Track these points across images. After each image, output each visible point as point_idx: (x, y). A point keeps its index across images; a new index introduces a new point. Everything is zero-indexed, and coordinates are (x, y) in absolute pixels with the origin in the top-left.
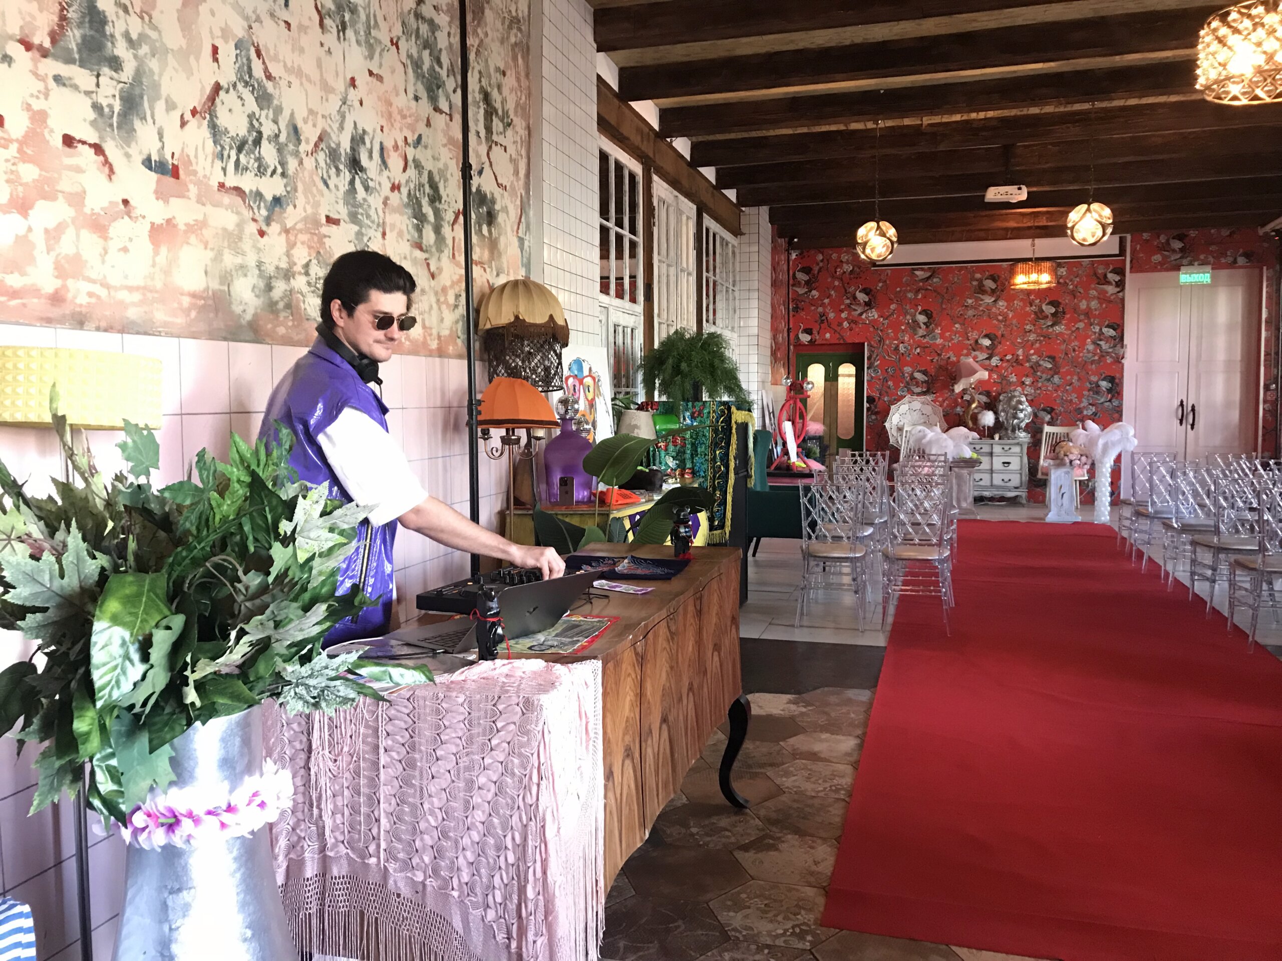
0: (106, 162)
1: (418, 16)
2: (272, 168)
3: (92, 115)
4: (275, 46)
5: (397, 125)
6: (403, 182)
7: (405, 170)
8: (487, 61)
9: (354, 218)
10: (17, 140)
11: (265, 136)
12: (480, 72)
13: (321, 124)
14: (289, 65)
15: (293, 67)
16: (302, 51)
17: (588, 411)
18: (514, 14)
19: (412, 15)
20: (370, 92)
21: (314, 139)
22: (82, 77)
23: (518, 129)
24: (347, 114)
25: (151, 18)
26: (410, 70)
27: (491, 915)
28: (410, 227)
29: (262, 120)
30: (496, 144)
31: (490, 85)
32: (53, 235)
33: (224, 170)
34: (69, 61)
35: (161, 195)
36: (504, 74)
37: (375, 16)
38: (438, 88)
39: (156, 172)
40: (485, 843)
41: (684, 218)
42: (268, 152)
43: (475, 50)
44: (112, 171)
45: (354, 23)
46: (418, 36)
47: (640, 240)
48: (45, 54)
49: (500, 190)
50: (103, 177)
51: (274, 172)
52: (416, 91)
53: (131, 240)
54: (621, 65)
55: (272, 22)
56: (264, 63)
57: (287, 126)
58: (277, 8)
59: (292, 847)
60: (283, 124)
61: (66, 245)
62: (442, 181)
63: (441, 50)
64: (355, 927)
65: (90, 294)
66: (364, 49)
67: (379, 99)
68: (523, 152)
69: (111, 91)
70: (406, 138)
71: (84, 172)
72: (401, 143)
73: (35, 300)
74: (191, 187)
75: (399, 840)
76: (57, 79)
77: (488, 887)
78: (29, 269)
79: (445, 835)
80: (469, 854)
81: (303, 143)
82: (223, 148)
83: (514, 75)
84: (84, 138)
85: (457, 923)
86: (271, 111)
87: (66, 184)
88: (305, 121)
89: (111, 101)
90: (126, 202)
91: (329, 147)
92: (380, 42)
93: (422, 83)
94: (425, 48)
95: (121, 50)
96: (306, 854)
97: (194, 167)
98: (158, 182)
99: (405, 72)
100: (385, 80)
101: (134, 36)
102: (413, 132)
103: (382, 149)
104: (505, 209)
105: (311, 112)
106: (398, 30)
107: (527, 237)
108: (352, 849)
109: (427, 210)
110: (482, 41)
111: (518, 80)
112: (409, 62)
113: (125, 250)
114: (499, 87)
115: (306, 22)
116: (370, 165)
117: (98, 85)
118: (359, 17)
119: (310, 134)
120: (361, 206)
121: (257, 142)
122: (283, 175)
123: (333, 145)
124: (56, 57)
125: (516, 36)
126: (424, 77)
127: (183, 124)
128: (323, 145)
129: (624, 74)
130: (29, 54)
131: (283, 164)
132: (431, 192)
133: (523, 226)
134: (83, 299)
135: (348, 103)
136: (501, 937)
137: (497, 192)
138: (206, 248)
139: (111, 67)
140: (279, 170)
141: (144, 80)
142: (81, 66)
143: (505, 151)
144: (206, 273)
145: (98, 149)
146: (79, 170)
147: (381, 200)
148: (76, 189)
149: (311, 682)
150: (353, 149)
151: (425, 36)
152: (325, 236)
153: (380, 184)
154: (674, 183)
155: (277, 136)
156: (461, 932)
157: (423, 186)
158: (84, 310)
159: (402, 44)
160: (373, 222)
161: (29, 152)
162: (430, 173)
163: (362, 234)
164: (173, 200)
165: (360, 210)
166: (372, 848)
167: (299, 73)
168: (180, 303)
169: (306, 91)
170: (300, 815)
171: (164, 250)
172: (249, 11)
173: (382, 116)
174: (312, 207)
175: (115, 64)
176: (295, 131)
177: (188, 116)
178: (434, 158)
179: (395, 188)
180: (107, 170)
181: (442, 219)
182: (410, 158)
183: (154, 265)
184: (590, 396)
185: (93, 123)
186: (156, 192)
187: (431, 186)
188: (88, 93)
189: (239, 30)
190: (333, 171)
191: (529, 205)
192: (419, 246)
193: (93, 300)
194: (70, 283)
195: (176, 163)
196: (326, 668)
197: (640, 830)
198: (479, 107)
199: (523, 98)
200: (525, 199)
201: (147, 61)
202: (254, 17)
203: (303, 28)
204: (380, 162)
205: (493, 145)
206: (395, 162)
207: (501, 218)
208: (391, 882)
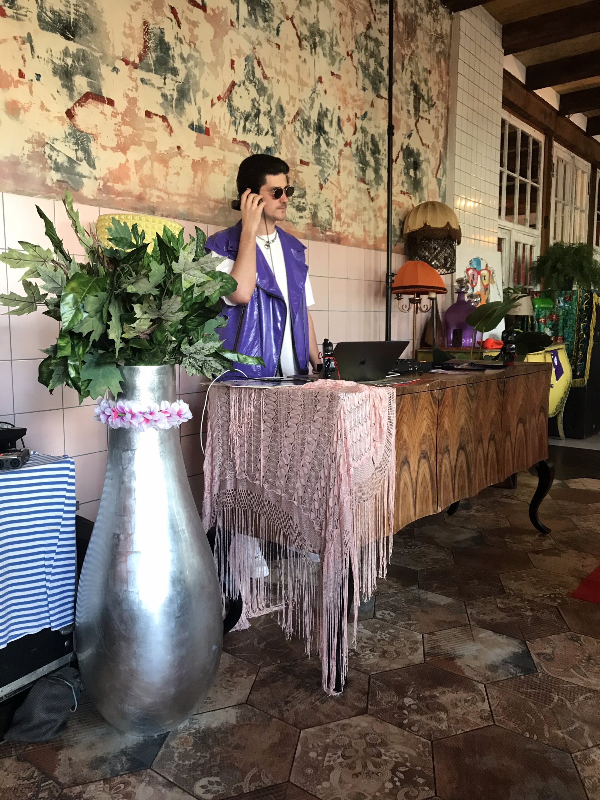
0: (169, 125)
1: (367, 37)
2: (266, 130)
3: (161, 100)
4: (270, 59)
5: (350, 106)
6: (353, 141)
7: (355, 133)
8: (417, 64)
9: (318, 161)
10: (121, 113)
11: (262, 112)
12: (412, 72)
13: (298, 105)
14: (278, 70)
15: (281, 71)
16: (287, 61)
17: (483, 292)
18: (439, 32)
19: (363, 37)
20: (331, 85)
21: (293, 114)
22: (156, 79)
23: (439, 108)
24: (316, 99)
25: (195, 45)
26: (360, 72)
27: (313, 516)
28: (357, 168)
29: (261, 102)
30: (422, 118)
31: (419, 80)
32: (139, 164)
33: (236, 131)
34: (149, 70)
35: (198, 144)
36: (430, 72)
37: (336, 38)
38: (380, 82)
39: (196, 131)
40: (310, 475)
41: (580, 172)
42: (264, 121)
43: (408, 58)
44: (171, 130)
45: (321, 43)
46: (366, 49)
47: (540, 186)
48: (136, 67)
49: (424, 148)
50: (166, 134)
51: (267, 133)
52: (364, 84)
53: (181, 168)
54: (527, 65)
55: (268, 45)
56: (262, 69)
57: (276, 106)
58: (271, 36)
59: (221, 474)
60: (273, 105)
61: (146, 170)
62: (381, 141)
63: (383, 58)
64: (249, 519)
65: (158, 197)
66: (328, 59)
67: (338, 89)
68: (443, 124)
69: (172, 87)
70: (356, 114)
71: (156, 131)
72: (352, 117)
73: (129, 198)
74: (216, 140)
75: (270, 471)
76: (143, 80)
77: (312, 499)
78: (126, 182)
79: (291, 469)
80: (302, 480)
81: (286, 116)
82: (236, 118)
83: (437, 73)
84: (157, 113)
85: (296, 519)
86: (266, 97)
87: (147, 137)
88: (288, 103)
89: (172, 92)
90: (179, 148)
91: (303, 119)
92: (339, 54)
93: (369, 79)
94: (371, 57)
95: (178, 64)
96: (227, 477)
97: (218, 129)
98: (197, 137)
99: (357, 73)
100: (342, 78)
101: (185, 56)
102: (361, 110)
103: (339, 120)
104: (428, 160)
105: (292, 98)
106: (352, 46)
107: (444, 179)
108: (249, 476)
109: (370, 158)
110: (414, 51)
111: (441, 76)
112: (359, 66)
113: (178, 174)
114: (426, 81)
115: (290, 44)
116: (331, 130)
117: (165, 84)
118: (325, 39)
119: (291, 111)
120: (323, 154)
121: (257, 115)
122: (273, 134)
123: (306, 118)
124: (142, 68)
125: (440, 47)
126: (370, 75)
127: (213, 105)
128: (299, 118)
129: (530, 72)
130: (128, 67)
131: (273, 128)
132: (373, 148)
133: (441, 172)
134: (154, 200)
135: (317, 92)
136: (317, 528)
137: (422, 149)
138: (224, 175)
139: (172, 74)
140: (271, 132)
141: (191, 80)
142: (155, 73)
143: (429, 123)
144: (224, 189)
145: (164, 119)
146: (153, 130)
147: (337, 152)
148: (152, 140)
149: (197, 357)
150: (319, 120)
151: (372, 49)
152: (299, 172)
153: (337, 141)
154: (571, 147)
155: (270, 112)
156: (298, 525)
157: (367, 143)
158: (155, 205)
159: (356, 55)
160: (331, 165)
161: (128, 120)
162: (373, 136)
163: (324, 172)
164: (205, 148)
165: (323, 157)
166: (257, 475)
167: (284, 74)
168: (209, 205)
169: (289, 85)
170: (225, 456)
171: (200, 175)
172: (254, 39)
173: (340, 100)
174: (291, 154)
175: (175, 72)
176: (281, 109)
177: (215, 100)
178: (375, 126)
179: (346, 144)
180: (169, 130)
181: (380, 165)
182: (359, 126)
183: (194, 183)
184: (486, 283)
185: (162, 105)
186: (196, 142)
187: (373, 144)
188: (159, 88)
189: (247, 50)
190: (305, 133)
191: (446, 158)
192: (363, 181)
193: (160, 200)
194: (148, 190)
195: (208, 126)
196: (203, 349)
197: (433, 505)
198: (410, 94)
199: (444, 88)
200: (443, 154)
201: (193, 70)
202: (257, 42)
203: (287, 48)
204: (337, 128)
205: (420, 119)
206: (348, 128)
207: (424, 166)
208: (265, 494)
